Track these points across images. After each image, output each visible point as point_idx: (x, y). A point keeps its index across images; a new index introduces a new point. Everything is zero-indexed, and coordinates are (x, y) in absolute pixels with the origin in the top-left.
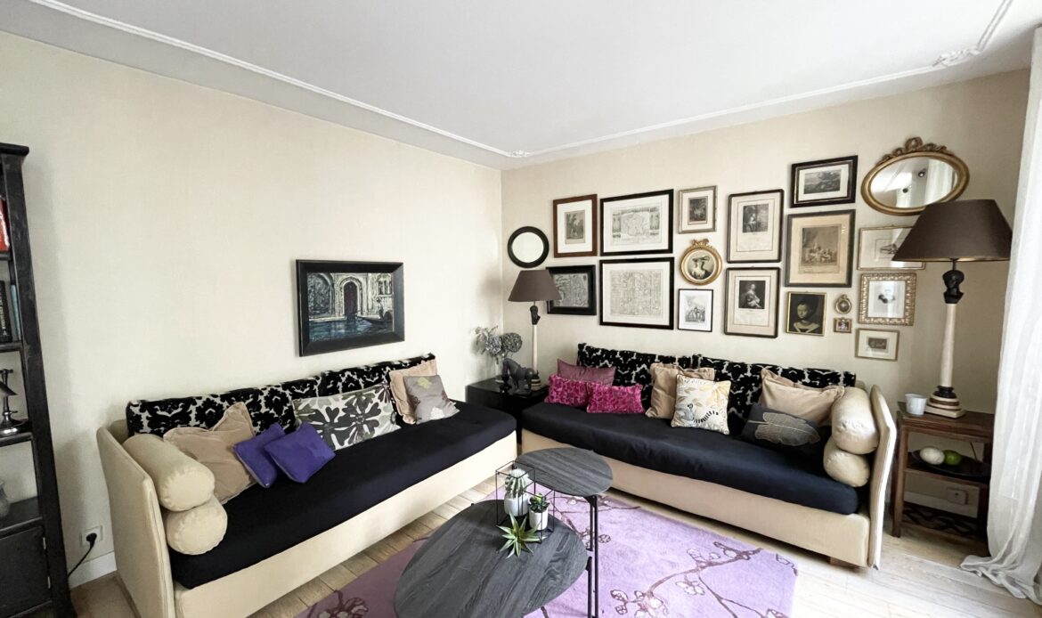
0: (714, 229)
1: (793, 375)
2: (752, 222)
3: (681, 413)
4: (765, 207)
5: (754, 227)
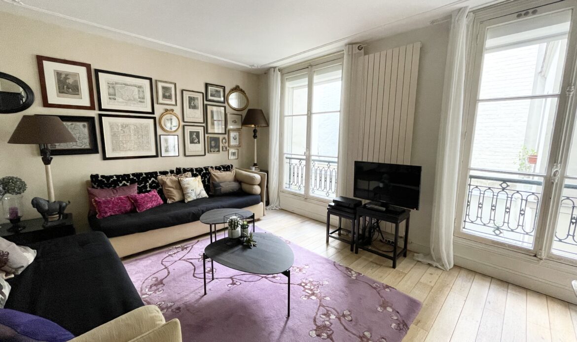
0: (176, 105)
1: (219, 168)
2: (192, 104)
3: (189, 195)
4: (197, 98)
5: (193, 107)
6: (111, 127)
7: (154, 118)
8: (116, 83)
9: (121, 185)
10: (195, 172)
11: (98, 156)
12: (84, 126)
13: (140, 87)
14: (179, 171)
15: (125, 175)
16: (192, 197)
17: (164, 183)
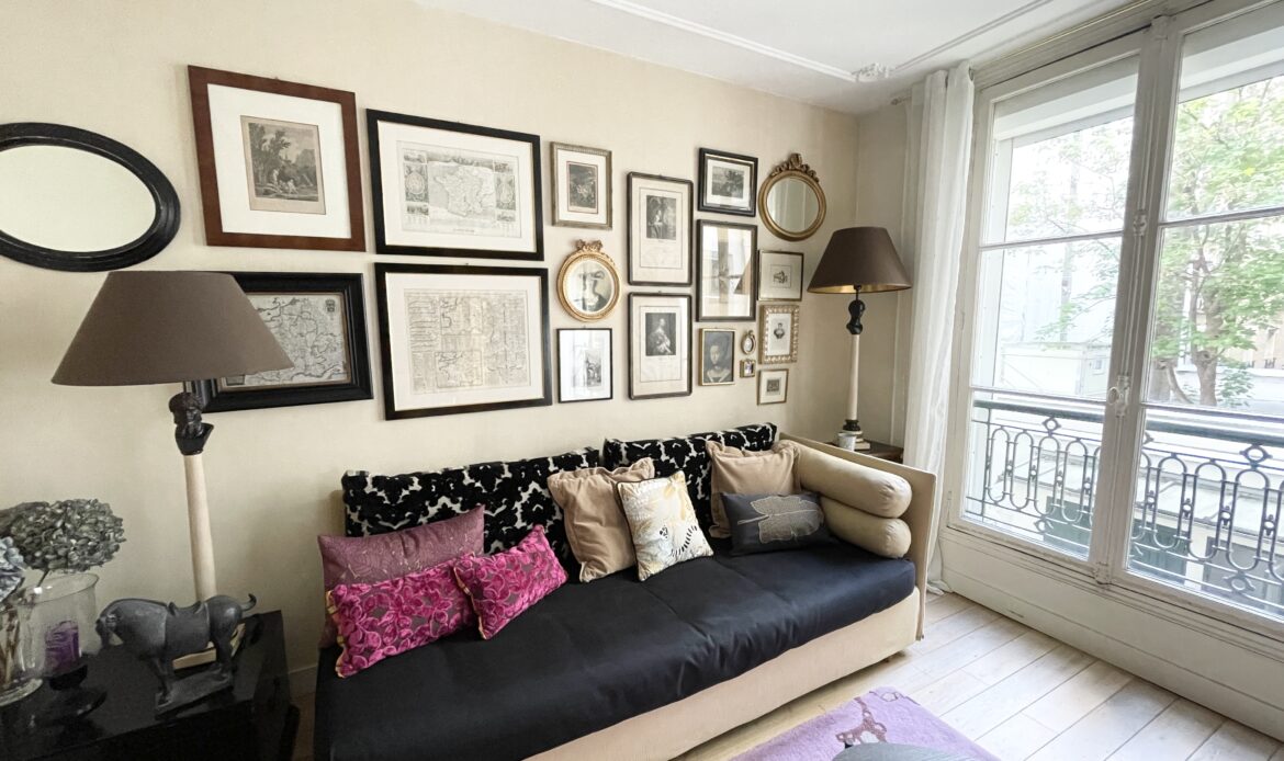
0: (610, 224)
1: (733, 440)
2: (657, 223)
3: (653, 550)
4: (673, 203)
5: (658, 231)
6: (413, 310)
7: (543, 274)
8: (431, 158)
9: (433, 511)
11: (371, 407)
12: (330, 307)
13: (501, 168)
14: (612, 457)
15: (447, 473)
16: (659, 558)
17: (569, 503)
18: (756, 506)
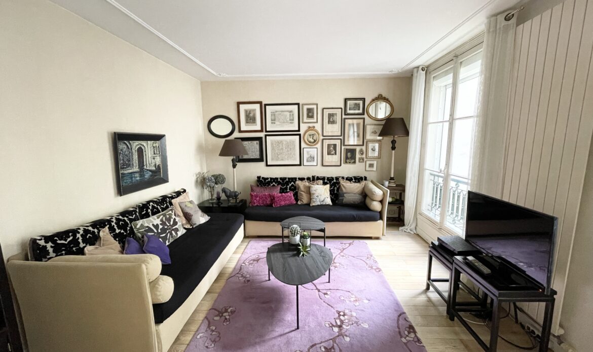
0: (317, 122)
1: (349, 179)
2: (331, 120)
3: (314, 200)
4: (336, 114)
5: (332, 122)
6: (272, 144)
7: (300, 135)
8: (276, 112)
9: (271, 185)
10: (326, 181)
11: (263, 164)
12: (257, 143)
13: (291, 112)
14: (314, 179)
15: (276, 178)
16: (316, 202)
17: (299, 187)
18: (345, 195)
